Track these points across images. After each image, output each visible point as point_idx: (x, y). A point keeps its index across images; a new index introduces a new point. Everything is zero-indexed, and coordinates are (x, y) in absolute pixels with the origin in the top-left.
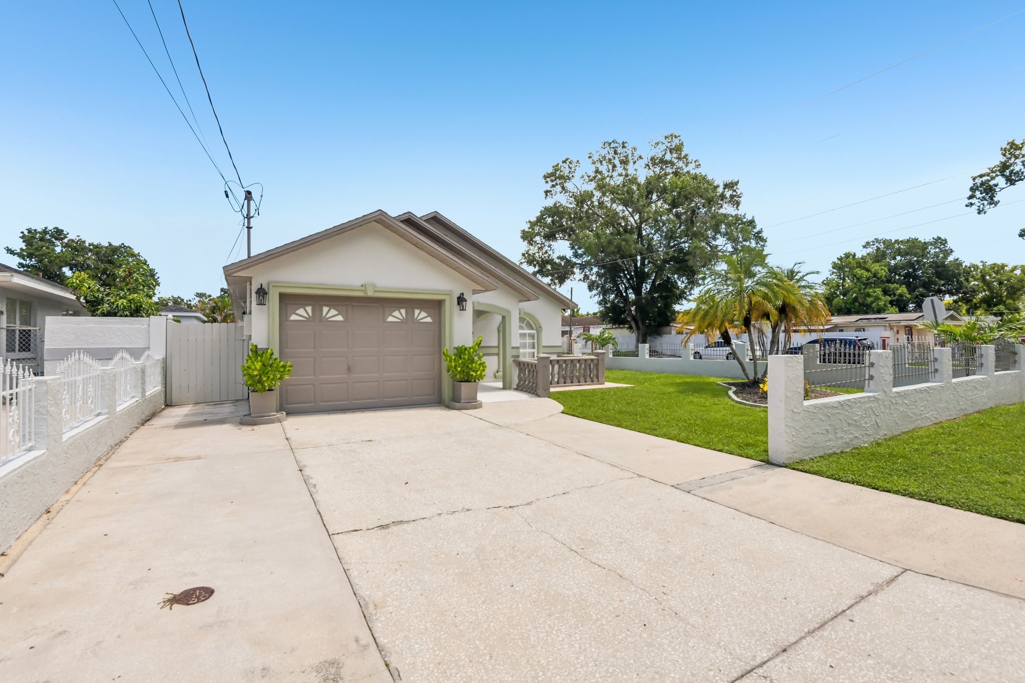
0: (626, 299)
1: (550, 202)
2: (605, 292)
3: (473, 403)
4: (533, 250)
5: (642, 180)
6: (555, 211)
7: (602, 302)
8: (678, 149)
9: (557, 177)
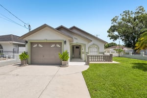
0: (131, 42)
1: (113, 25)
2: (126, 41)
3: (65, 65)
4: (110, 34)
5: (133, 17)
6: (114, 26)
7: (126, 43)
8: (143, 9)
9: (114, 20)
